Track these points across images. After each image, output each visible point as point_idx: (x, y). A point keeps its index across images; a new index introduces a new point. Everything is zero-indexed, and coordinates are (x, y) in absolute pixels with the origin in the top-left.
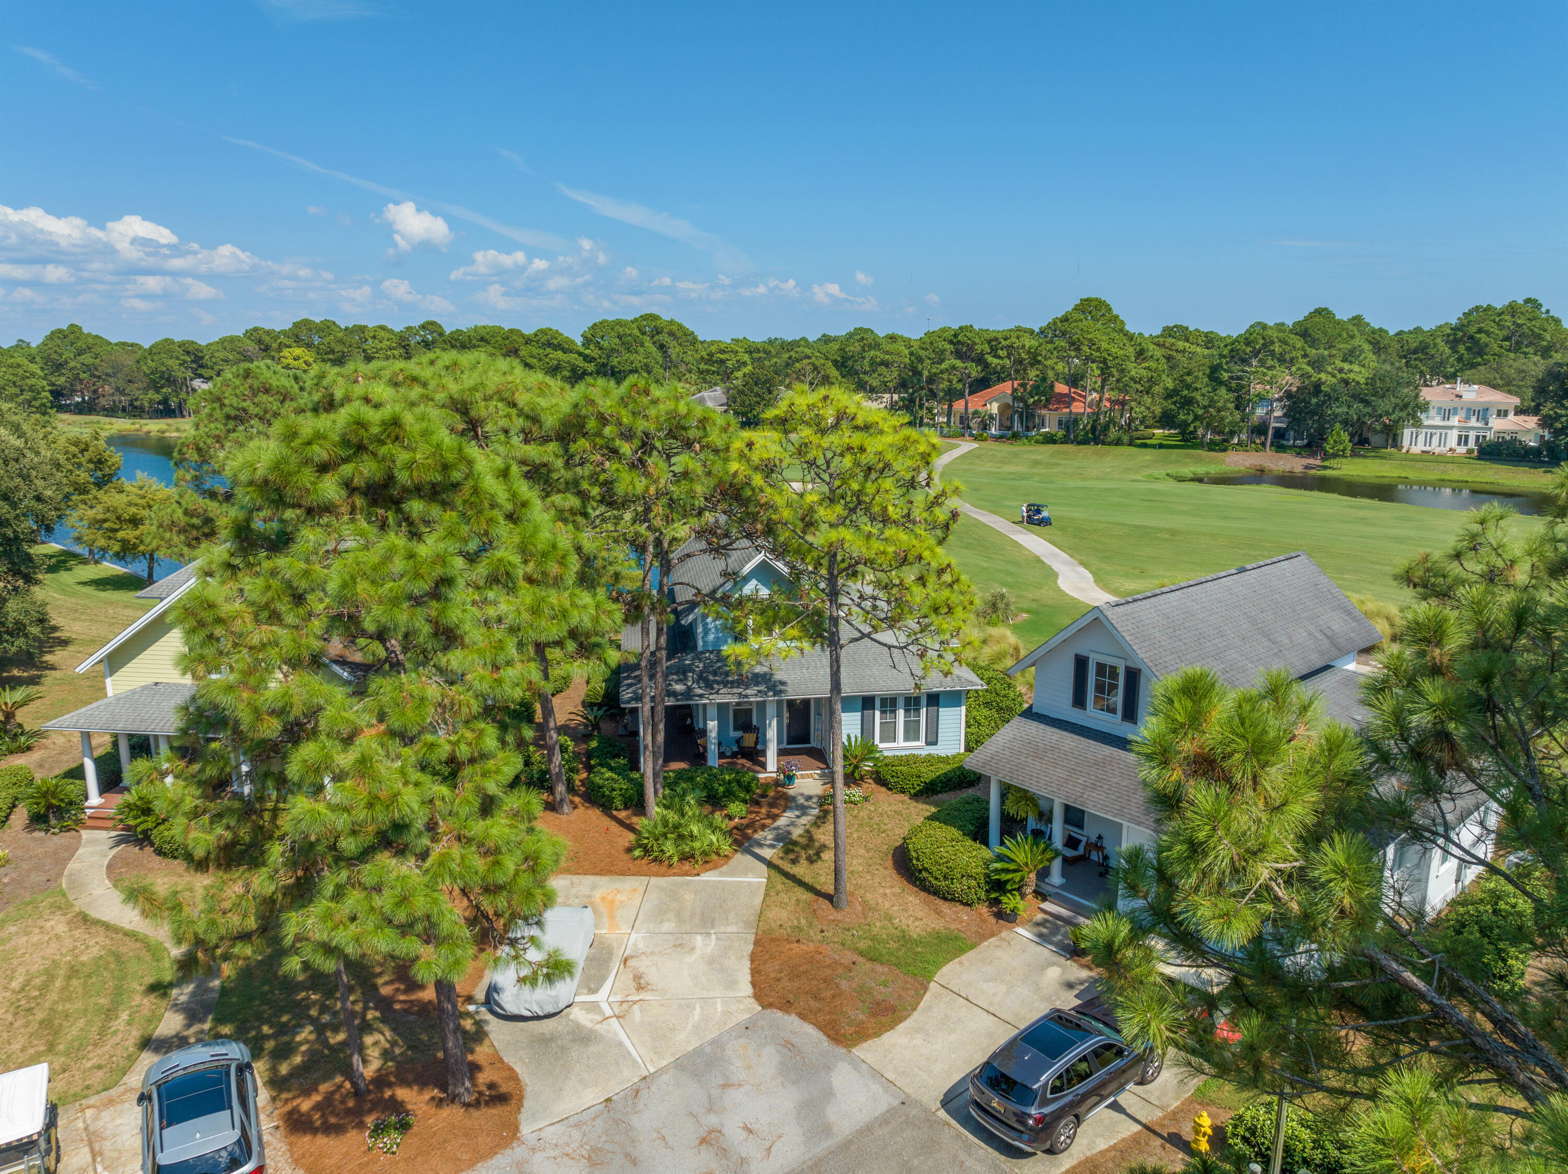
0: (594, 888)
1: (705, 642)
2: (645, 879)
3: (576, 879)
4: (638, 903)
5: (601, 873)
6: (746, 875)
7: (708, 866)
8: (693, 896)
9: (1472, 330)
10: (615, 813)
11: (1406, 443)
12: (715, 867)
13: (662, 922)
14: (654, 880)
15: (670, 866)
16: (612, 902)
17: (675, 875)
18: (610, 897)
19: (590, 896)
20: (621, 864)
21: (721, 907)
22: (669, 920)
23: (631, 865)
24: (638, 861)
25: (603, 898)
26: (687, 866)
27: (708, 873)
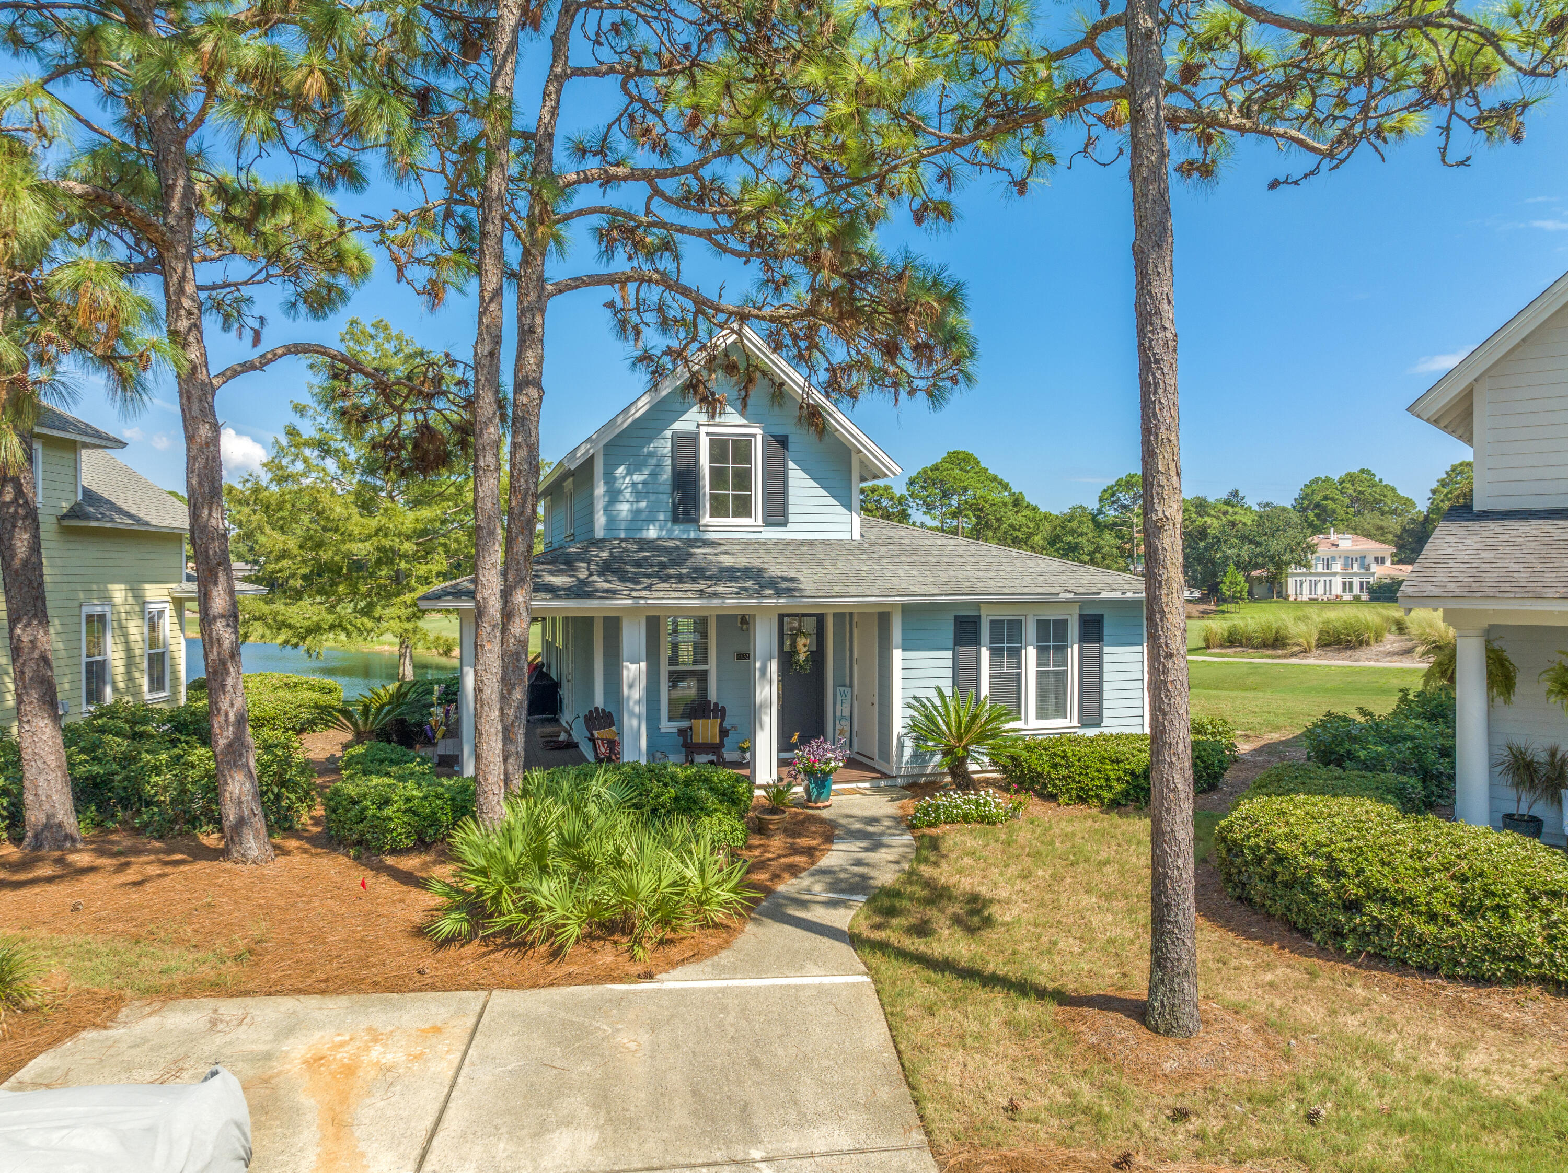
0: (289, 1030)
1: (611, 520)
2: (474, 999)
3: (230, 1008)
4: (444, 1068)
5: (325, 988)
6: (799, 969)
7: (674, 952)
8: (645, 1037)
9: (1317, 498)
10: (390, 860)
11: (1291, 591)
12: (697, 956)
13: (542, 1130)
14: (500, 999)
15: (556, 953)
16: (350, 1070)
17: (572, 979)
18: (343, 1055)
19: (267, 1056)
20: (393, 962)
21: (755, 1063)
22: (567, 1122)
23: (427, 963)
24: (452, 952)
25: (316, 1062)
26: (607, 956)
27: (679, 972)
